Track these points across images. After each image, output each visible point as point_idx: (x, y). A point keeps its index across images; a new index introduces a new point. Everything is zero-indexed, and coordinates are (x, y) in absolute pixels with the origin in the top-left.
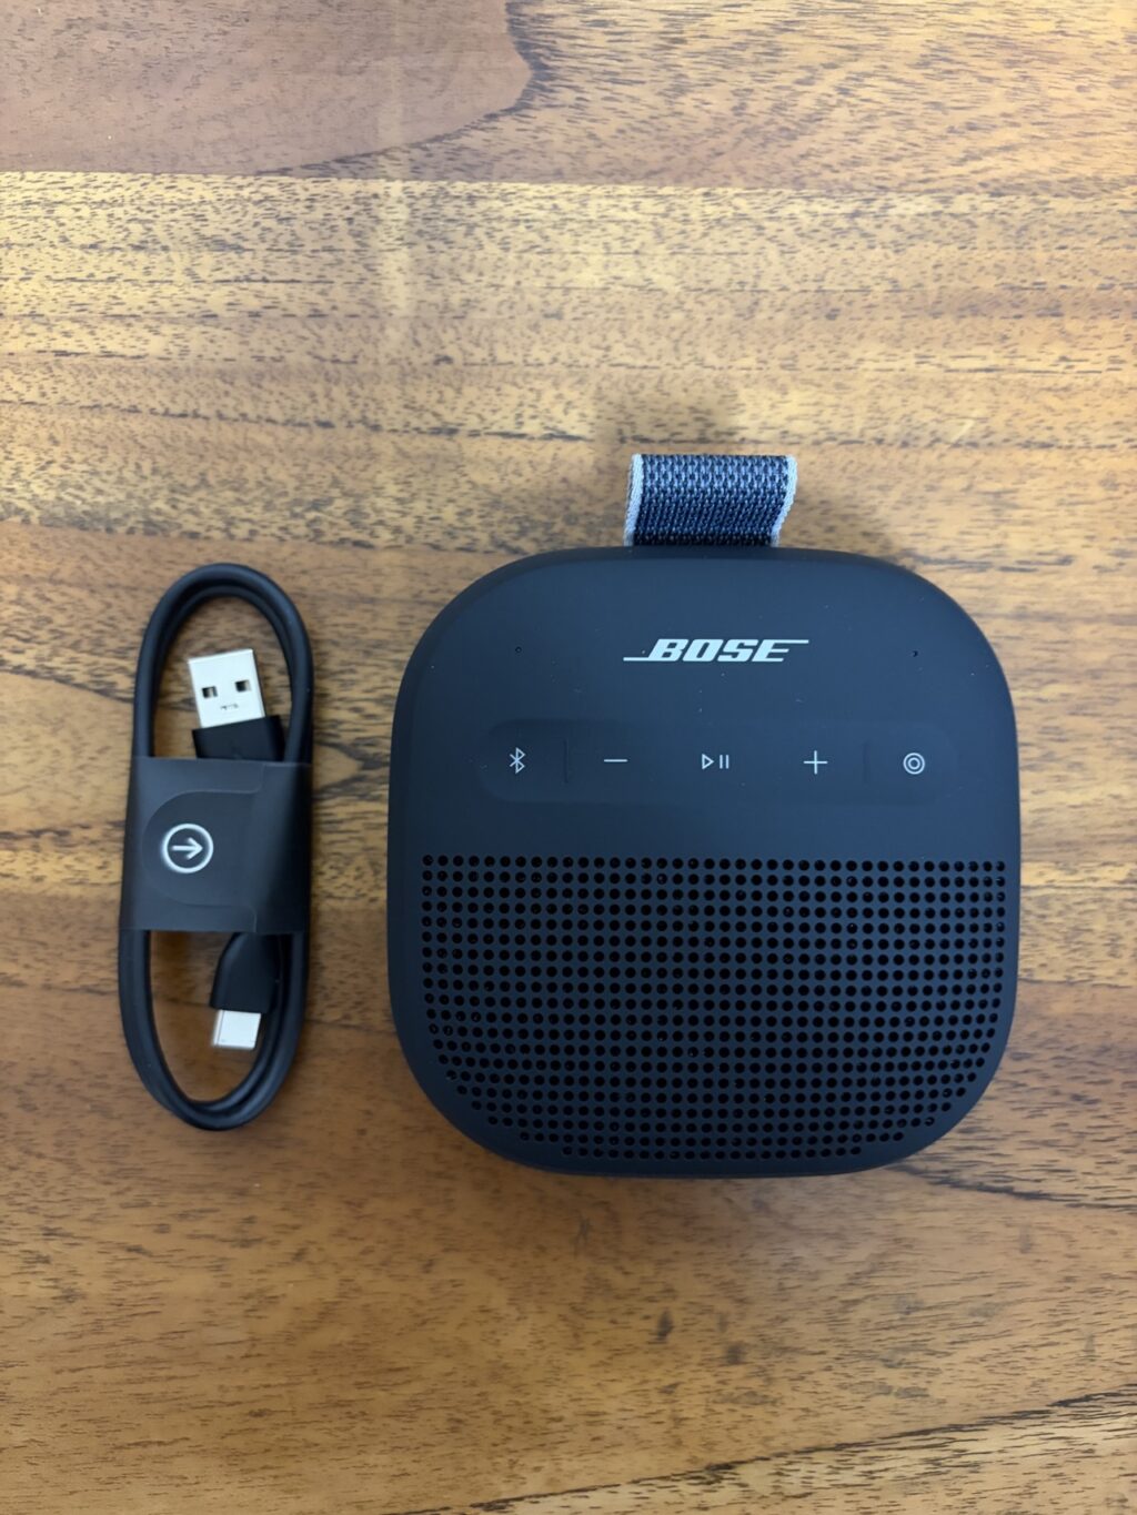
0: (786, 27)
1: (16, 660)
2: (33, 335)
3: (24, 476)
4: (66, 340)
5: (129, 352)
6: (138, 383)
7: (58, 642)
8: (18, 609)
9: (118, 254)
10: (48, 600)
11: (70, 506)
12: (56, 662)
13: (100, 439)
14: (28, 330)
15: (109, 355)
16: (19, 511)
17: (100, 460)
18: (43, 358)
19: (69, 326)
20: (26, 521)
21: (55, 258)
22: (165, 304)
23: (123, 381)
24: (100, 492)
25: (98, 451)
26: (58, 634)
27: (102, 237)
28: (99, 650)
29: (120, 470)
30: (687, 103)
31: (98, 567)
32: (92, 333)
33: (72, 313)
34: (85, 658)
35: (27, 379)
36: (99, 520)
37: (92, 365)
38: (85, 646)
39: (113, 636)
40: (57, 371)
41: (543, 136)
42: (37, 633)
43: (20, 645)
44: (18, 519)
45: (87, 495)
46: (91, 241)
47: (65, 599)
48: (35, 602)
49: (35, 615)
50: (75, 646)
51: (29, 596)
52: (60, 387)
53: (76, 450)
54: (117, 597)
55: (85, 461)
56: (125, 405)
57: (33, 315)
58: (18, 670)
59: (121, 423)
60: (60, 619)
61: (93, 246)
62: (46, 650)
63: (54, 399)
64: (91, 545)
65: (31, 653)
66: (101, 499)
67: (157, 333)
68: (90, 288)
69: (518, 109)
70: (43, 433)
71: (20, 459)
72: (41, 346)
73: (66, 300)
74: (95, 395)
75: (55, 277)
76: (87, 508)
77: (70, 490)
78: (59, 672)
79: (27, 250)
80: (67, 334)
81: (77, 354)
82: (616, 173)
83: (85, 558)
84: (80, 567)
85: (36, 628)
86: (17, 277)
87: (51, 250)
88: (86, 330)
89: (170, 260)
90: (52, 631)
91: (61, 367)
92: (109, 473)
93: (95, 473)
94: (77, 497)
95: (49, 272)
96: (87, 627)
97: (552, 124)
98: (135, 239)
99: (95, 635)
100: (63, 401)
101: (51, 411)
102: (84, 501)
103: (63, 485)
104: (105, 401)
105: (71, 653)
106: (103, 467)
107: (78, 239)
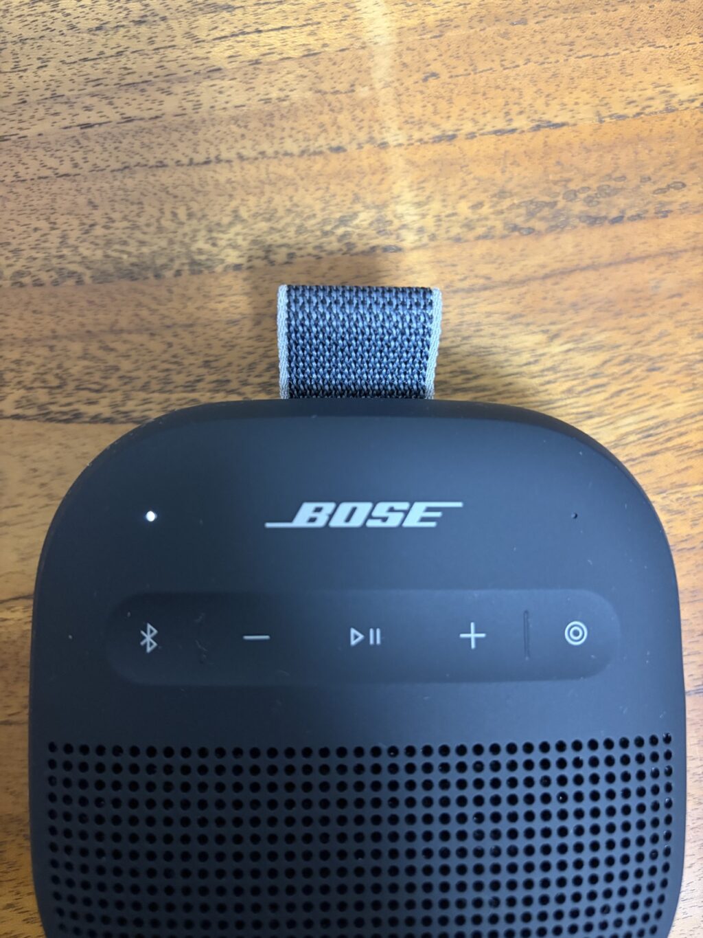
1: (92, 410)
2: (56, 114)
3: (71, 241)
4: (88, 113)
5: (147, 115)
6: (160, 140)
7: (128, 387)
8: (86, 363)
9: (122, 31)
10: (112, 350)
11: (117, 261)
12: (130, 406)
13: (135, 196)
14: (52, 111)
15: (129, 120)
16: (72, 274)
17: (138, 215)
18: (69, 133)
19: (89, 101)
20: (80, 282)
21: (66, 44)
22: (173, 67)
23: (146, 141)
24: (142, 243)
25: (135, 208)
26: (127, 379)
27: (106, 19)
28: (170, 387)
29: (158, 220)
31: (153, 311)
32: (111, 103)
33: (90, 89)
34: (157, 397)
35: (58, 154)
36: (147, 268)
37: (116, 131)
38: (154, 385)
39: (179, 373)
40: (84, 143)
42: (108, 382)
43: (93, 396)
44: (71, 282)
45: (132, 248)
46: (96, 24)
47: (128, 346)
48: (100, 354)
49: (102, 366)
50: (145, 388)
51: (94, 348)
52: (91, 157)
53: (114, 210)
54: (176, 336)
55: (125, 218)
56: (152, 162)
57: (54, 96)
58: (96, 419)
59: (151, 179)
60: (126, 365)
61: (99, 28)
62: (118, 397)
63: (87, 167)
64: (143, 293)
65: (105, 402)
66: (145, 250)
67: (170, 94)
68: (102, 65)
70: (82, 200)
71: (65, 227)
72: (66, 123)
73: (82, 79)
74: (124, 158)
75: (68, 60)
76: (134, 260)
77: (117, 247)
78: (135, 415)
79: (40, 42)
80: (87, 109)
81: (100, 124)
83: (139, 305)
84: (137, 315)
85: (106, 378)
86: (34, 68)
87: (61, 38)
88: (105, 102)
89: (170, 28)
90: (121, 377)
91: (88, 139)
92: (148, 225)
93: (135, 227)
94: (122, 252)
95: (63, 57)
96: (154, 367)
98: (135, 15)
99: (162, 375)
100: (95, 168)
101: (86, 179)
102: (129, 254)
103: (109, 243)
104: (133, 162)
105: (143, 395)
106: (142, 221)
107: (84, 25)
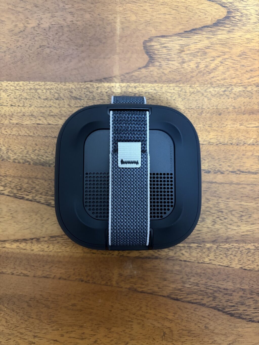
0: (208, 48)
1: (27, 197)
2: (32, 120)
3: (29, 153)
4: (40, 121)
5: (54, 124)
6: (56, 131)
7: (37, 193)
8: (27, 185)
9: (52, 101)
10: (35, 183)
11: (40, 160)
12: (36, 198)
13: (47, 144)
14: (31, 119)
15: (49, 124)
16: (28, 162)
17: (47, 149)
18: (34, 125)
19: (40, 118)
20: (30, 164)
21: (37, 102)
22: (63, 112)
23: (53, 130)
24: (47, 157)
25: (47, 147)
26: (37, 191)
27: (48, 97)
28: (47, 195)
29: (52, 151)
30: (185, 65)
31: (47, 175)
32: (46, 119)
33: (41, 115)
34: (44, 197)
35: (30, 130)
36: (47, 164)
37: (46, 127)
38: (44, 194)
39: (51, 191)
40: (37, 128)
41: (152, 73)
42: (32, 191)
43: (28, 194)
44: (27, 163)
45: (44, 158)
47: (38, 183)
48: (32, 183)
49: (32, 186)
50: (41, 194)
51: (30, 182)
52: (38, 132)
53: (41, 147)
54: (51, 182)
55: (44, 150)
56: (53, 136)
57: (32, 115)
58: (27, 200)
59: (52, 141)
60: (37, 187)
61: (46, 99)
62: (34, 195)
63: (37, 135)
64: (45, 170)
65: (31, 196)
66: (48, 159)
67: (61, 119)
68: (46, 109)
69: (146, 66)
70: (34, 143)
71: (29, 149)
72: (34, 123)
73: (40, 112)
74: (46, 134)
75: (37, 106)
76: (44, 161)
77: (40, 156)
78: (37, 200)
79: (31, 100)
80: (40, 120)
81: (42, 124)
82: (169, 81)
83: (44, 173)
84: (42, 175)
85: (32, 189)
86: (28, 106)
87: (36, 100)
88: (44, 119)
89: (64, 102)
90: (36, 190)
91: (38, 127)
93: (46, 152)
94: (42, 158)
95: (36, 105)
96: (44, 189)
97: (154, 70)
98: (56, 97)
99: (46, 191)
100: (39, 135)
101: (36, 138)
102: (43, 159)
103: (39, 155)
104: (49, 135)
105: (40, 196)
106: (48, 151)
107: (43, 97)
